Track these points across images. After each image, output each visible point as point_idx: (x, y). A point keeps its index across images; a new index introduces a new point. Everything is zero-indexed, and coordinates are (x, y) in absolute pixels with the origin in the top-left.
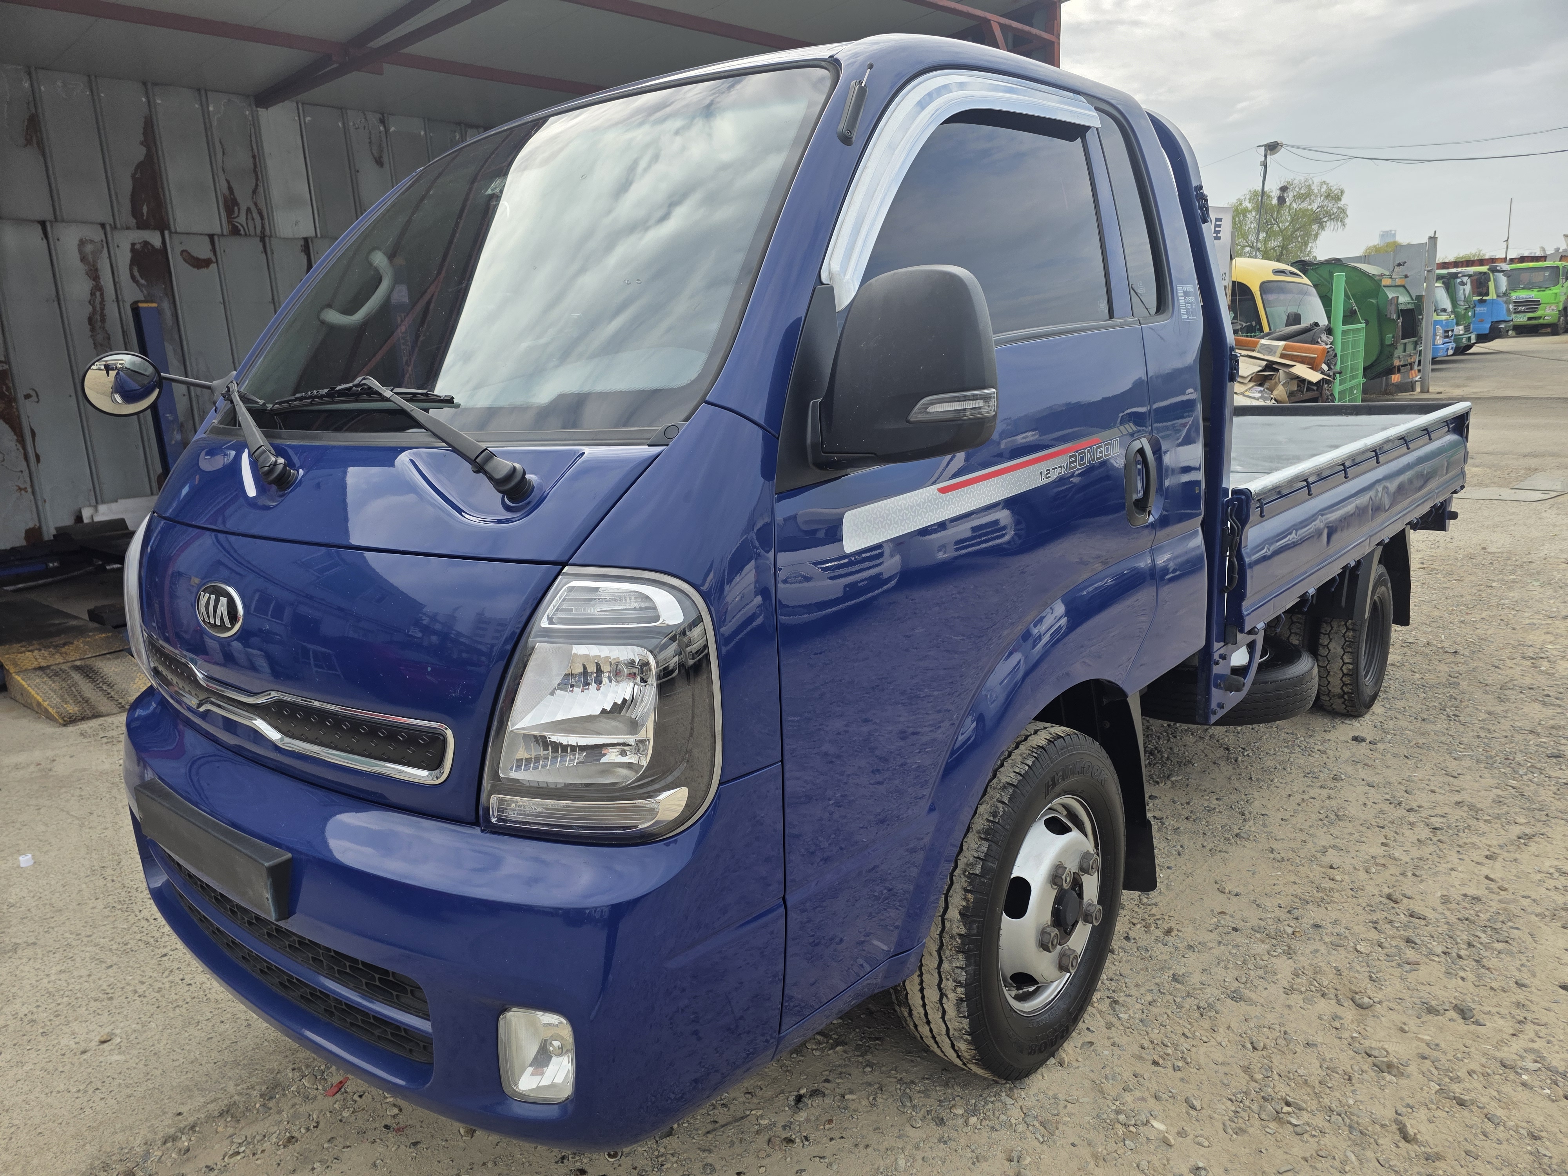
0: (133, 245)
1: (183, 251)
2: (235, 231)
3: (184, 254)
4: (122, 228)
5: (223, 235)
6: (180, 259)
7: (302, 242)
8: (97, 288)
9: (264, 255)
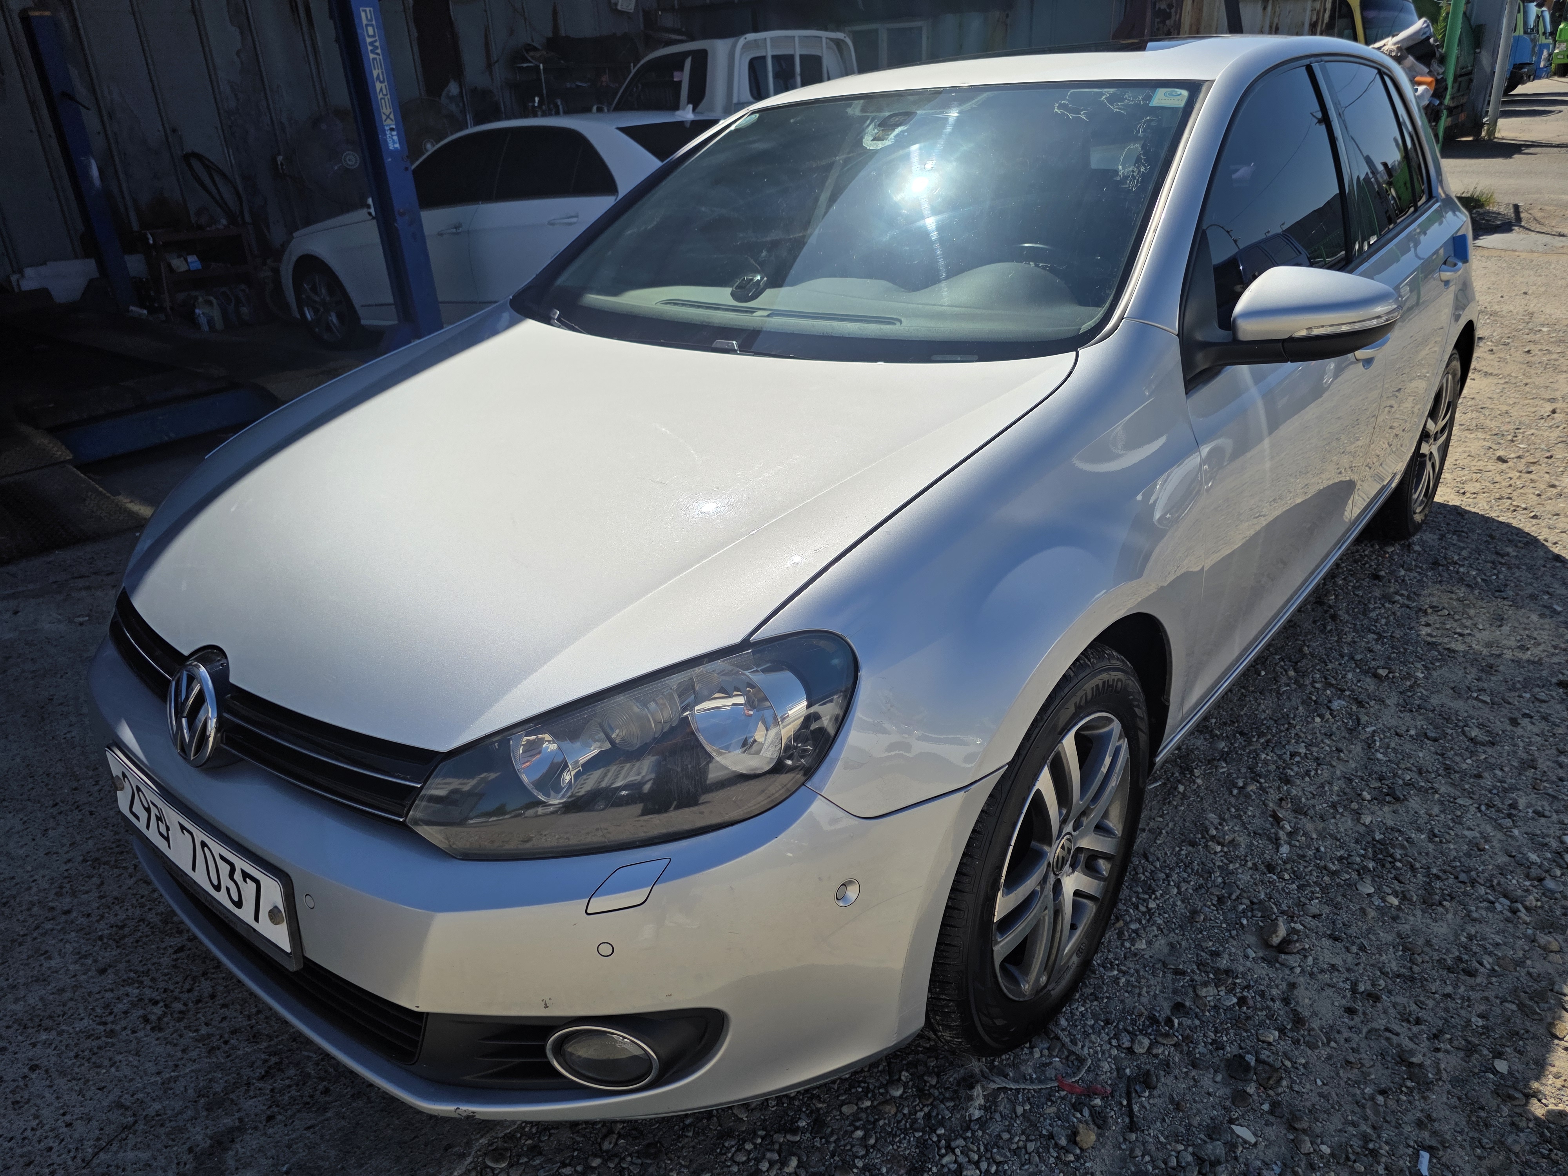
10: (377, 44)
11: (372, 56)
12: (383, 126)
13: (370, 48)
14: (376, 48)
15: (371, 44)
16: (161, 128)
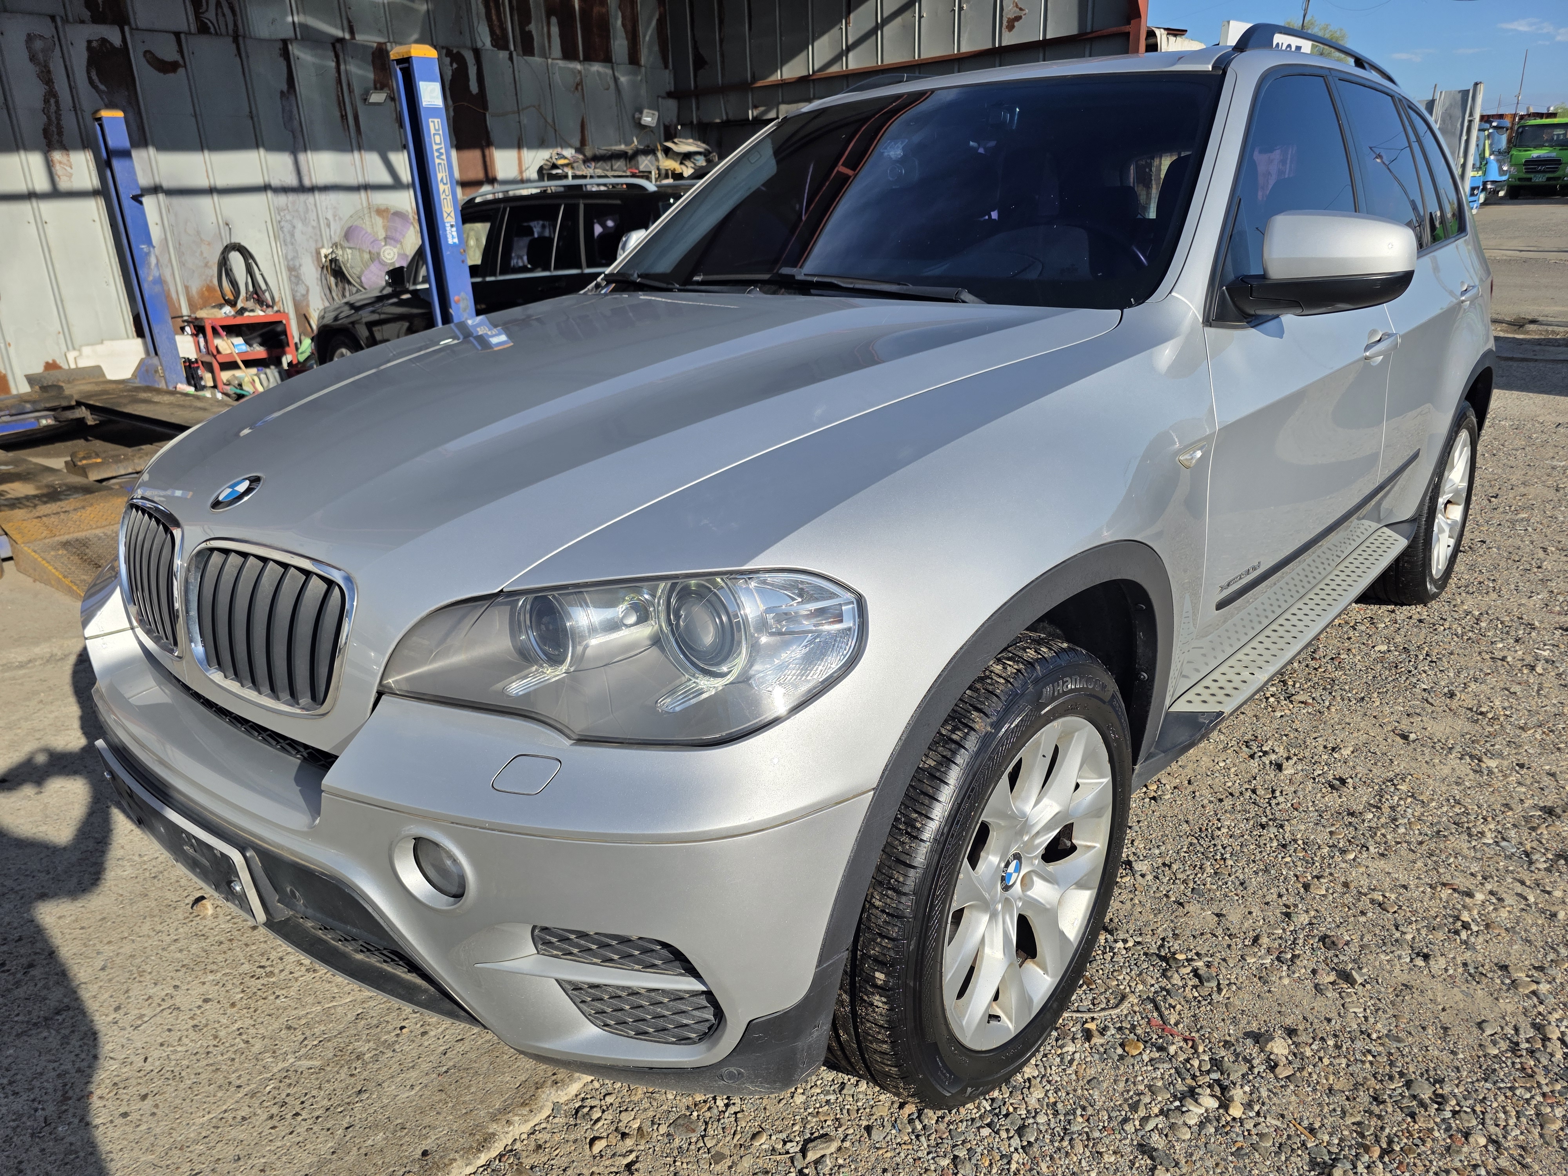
0: (89, 42)
1: (146, 52)
2: (203, 29)
3: (148, 56)
4: (75, 22)
5: (189, 33)
6: (143, 61)
7: (280, 45)
8: (51, 95)
9: (238, 59)
10: (443, 151)
11: (437, 161)
12: (444, 223)
13: (436, 154)
14: (441, 154)
15: (438, 150)
16: (215, 221)
